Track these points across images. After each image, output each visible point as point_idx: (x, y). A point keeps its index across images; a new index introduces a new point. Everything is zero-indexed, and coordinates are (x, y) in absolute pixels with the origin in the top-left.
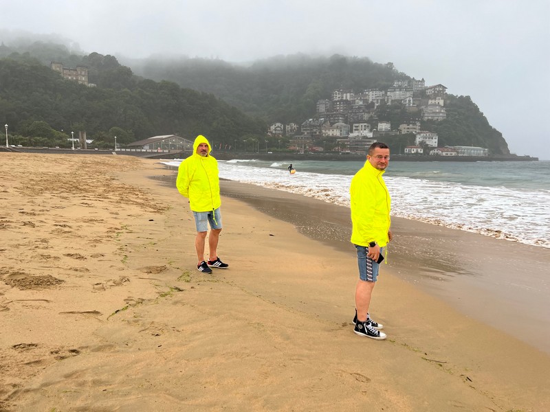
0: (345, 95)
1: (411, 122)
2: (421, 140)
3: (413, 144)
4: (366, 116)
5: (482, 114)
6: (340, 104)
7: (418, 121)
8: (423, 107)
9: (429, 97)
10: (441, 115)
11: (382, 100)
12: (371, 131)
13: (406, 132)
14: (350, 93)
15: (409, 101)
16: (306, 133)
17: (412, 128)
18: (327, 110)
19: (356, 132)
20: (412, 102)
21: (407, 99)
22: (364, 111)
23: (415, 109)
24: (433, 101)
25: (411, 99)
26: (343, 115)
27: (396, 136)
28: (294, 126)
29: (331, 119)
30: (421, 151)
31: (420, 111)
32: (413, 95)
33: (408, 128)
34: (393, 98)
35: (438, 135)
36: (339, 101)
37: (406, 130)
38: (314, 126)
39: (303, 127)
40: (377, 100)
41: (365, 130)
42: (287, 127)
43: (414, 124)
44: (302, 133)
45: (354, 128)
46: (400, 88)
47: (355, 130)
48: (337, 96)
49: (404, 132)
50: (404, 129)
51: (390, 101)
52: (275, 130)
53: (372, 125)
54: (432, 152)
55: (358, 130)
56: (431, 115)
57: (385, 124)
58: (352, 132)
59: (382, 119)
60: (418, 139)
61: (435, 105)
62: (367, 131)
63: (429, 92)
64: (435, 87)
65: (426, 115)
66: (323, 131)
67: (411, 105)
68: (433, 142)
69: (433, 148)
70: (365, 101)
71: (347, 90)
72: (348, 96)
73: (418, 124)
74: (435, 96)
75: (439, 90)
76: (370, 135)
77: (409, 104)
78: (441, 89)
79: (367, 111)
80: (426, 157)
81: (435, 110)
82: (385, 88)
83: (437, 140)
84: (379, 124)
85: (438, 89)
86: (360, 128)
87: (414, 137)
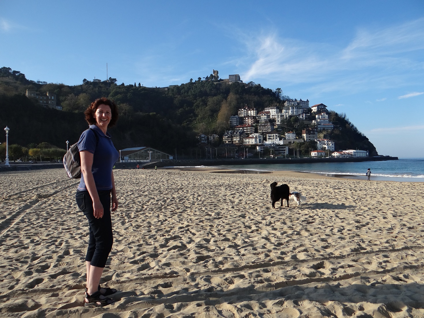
1: (311, 132)
7: (317, 131)
10: (329, 126)
12: (281, 138)
14: (254, 110)
15: (302, 116)
16: (227, 142)
23: (309, 122)
24: (320, 116)
26: (255, 127)
27: (301, 143)
30: (323, 154)
33: (310, 137)
34: (289, 114)
35: (332, 141)
38: (235, 136)
43: (313, 134)
45: (267, 137)
46: (293, 106)
48: (243, 113)
49: (307, 139)
50: (305, 137)
53: (280, 134)
57: (290, 134)
58: (266, 140)
60: (319, 145)
62: (277, 140)
63: (314, 109)
64: (318, 105)
66: (243, 140)
71: (250, 108)
74: (321, 111)
78: (323, 107)
80: (330, 160)
83: (332, 145)
84: (286, 134)
85: (320, 107)
86: (272, 137)
87: (315, 143)
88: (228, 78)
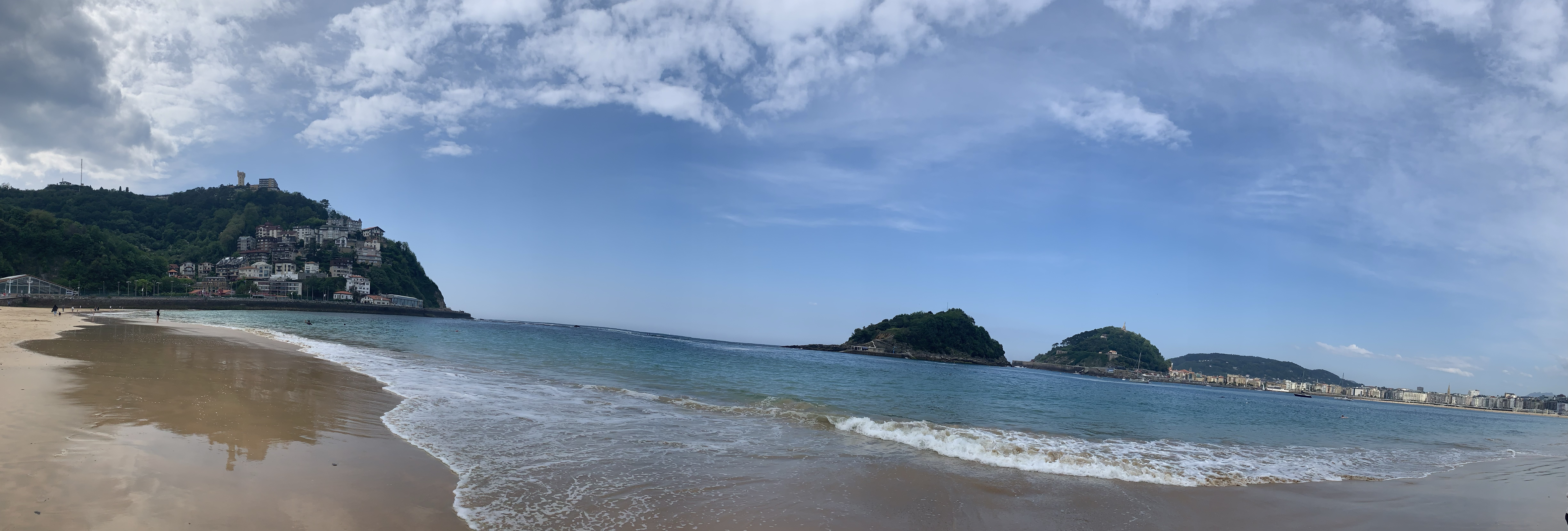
0: (271, 231)
1: (342, 264)
2: (352, 285)
3: (342, 287)
4: (293, 256)
5: (419, 263)
6: (264, 241)
7: (350, 263)
8: (357, 249)
9: (365, 239)
10: (376, 259)
11: (313, 239)
12: (297, 271)
13: (336, 276)
14: (277, 229)
15: (343, 241)
16: (221, 274)
17: (342, 271)
18: (249, 248)
19: (280, 273)
20: (346, 242)
21: (341, 239)
22: (290, 250)
23: (349, 251)
24: (369, 244)
25: (345, 239)
26: (267, 254)
27: (324, 279)
28: (208, 266)
29: (252, 256)
30: (350, 297)
31: (354, 253)
32: (349, 235)
33: (339, 271)
34: (325, 237)
35: (372, 280)
36: (264, 238)
37: (337, 273)
38: (231, 266)
39: (218, 267)
40: (307, 238)
41: (289, 270)
42: (199, 266)
43: (345, 267)
44: (217, 275)
45: (277, 268)
46: (334, 227)
47: (278, 271)
48: (262, 232)
49: (334, 275)
50: (334, 271)
51: (321, 240)
52: (185, 271)
53: (299, 265)
54: (363, 300)
55: (280, 271)
56: (366, 258)
57: (313, 265)
58: (274, 272)
59: (310, 259)
60: (349, 285)
61: (371, 248)
62: (291, 272)
63: (365, 234)
64: (372, 229)
65: (359, 258)
66: (240, 272)
67: (345, 246)
68: (366, 288)
69: (364, 296)
70: (294, 239)
71: (274, 226)
72: (274, 234)
73: (350, 267)
74: (373, 237)
75: (377, 233)
76: (295, 277)
77: (343, 245)
78: (378, 232)
79: (294, 250)
80: (356, 307)
81: (370, 252)
82: (316, 226)
83: (369, 286)
84: (306, 265)
85: (375, 232)
86: (283, 269)
87: (345, 280)
88: (258, 183)
